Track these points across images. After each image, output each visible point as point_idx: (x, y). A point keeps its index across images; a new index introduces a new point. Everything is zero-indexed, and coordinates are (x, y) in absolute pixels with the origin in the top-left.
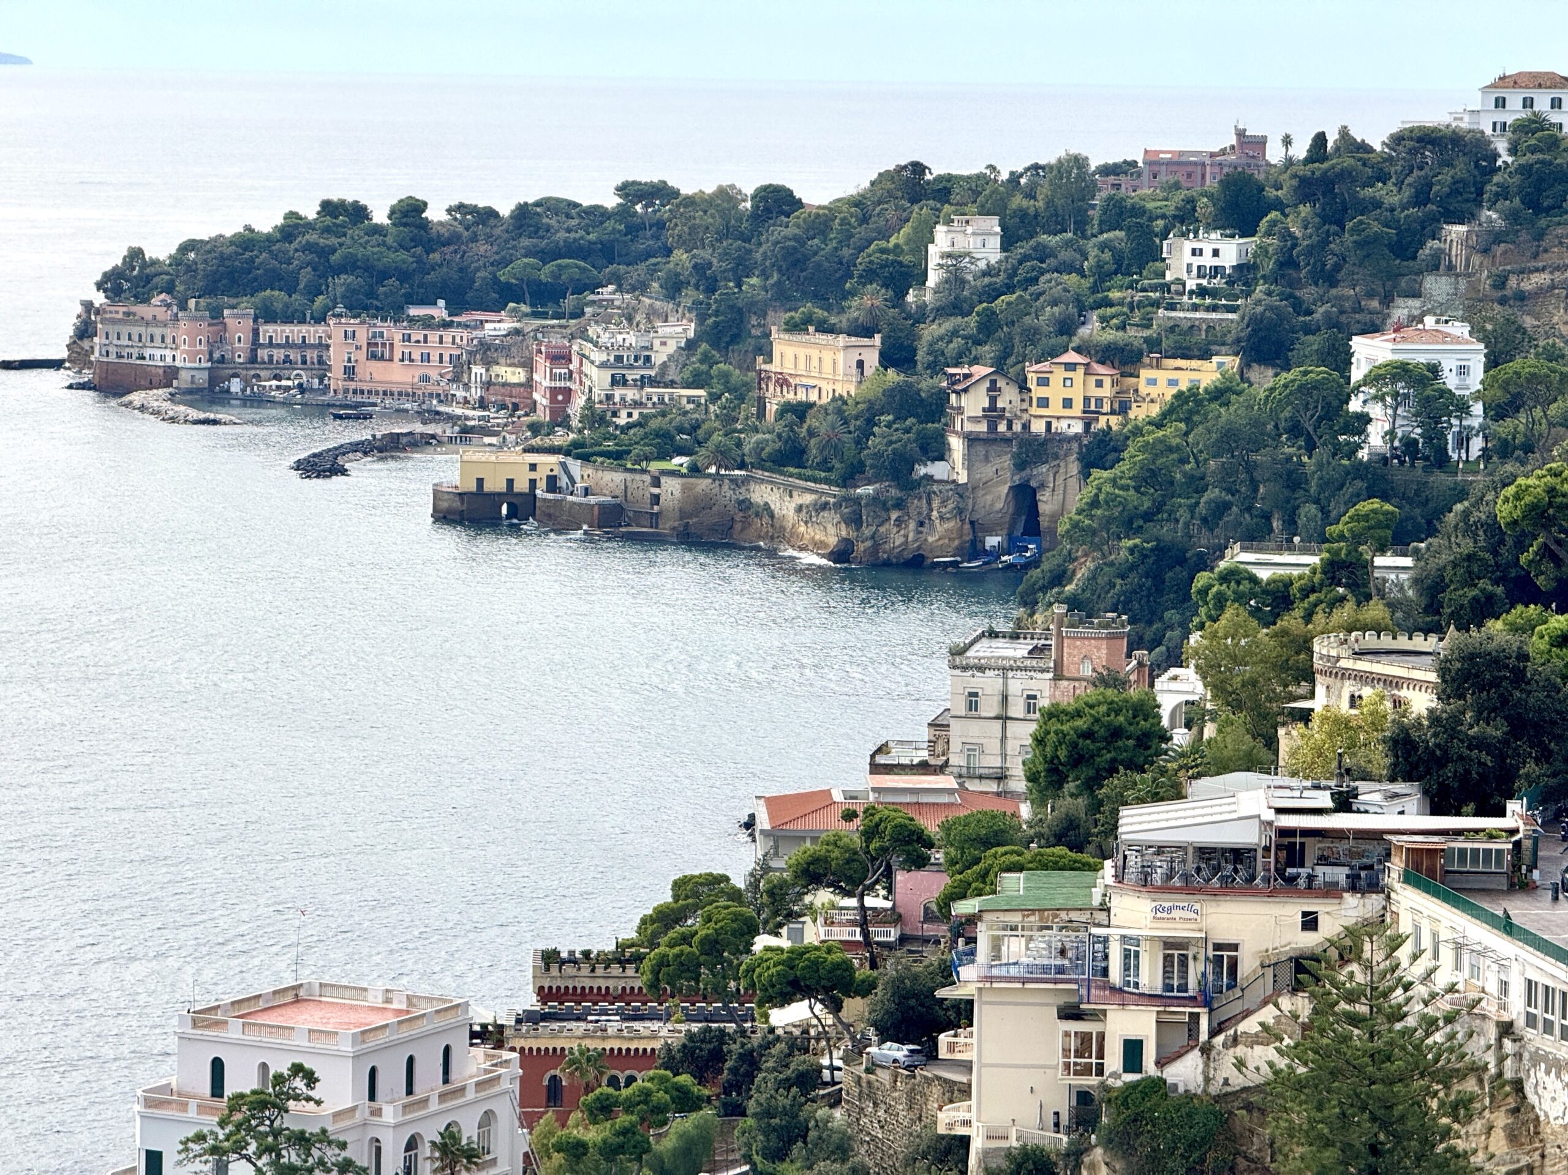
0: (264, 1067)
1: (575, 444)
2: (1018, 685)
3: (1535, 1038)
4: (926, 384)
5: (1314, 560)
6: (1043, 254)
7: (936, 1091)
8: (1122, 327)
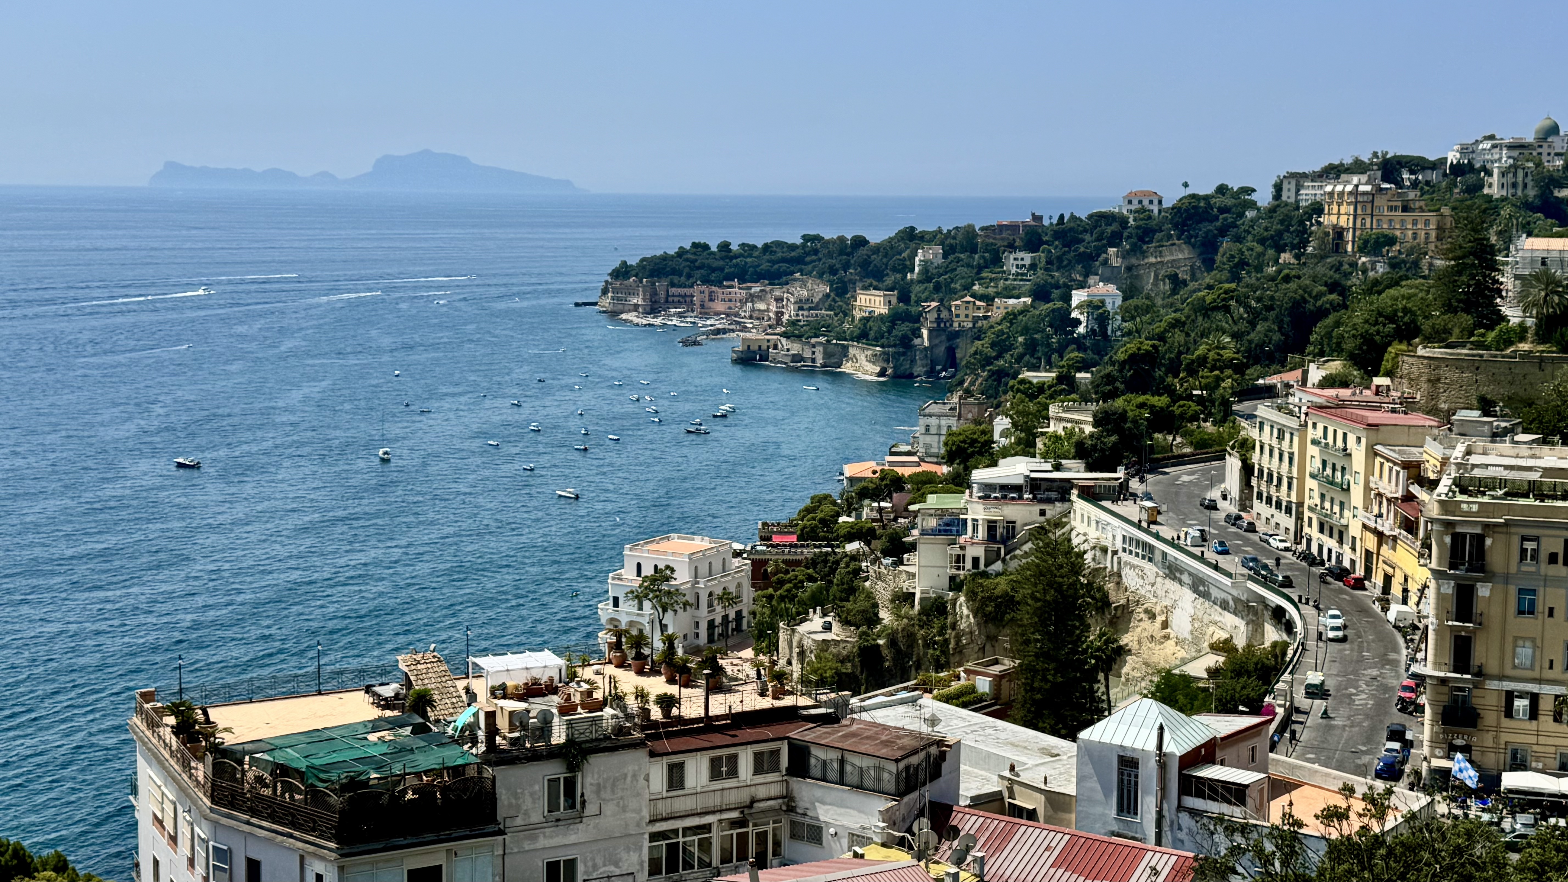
0: (656, 566)
1: (784, 333)
2: (944, 422)
3: (1125, 557)
4: (914, 310)
5: (1054, 375)
6: (959, 260)
7: (904, 576)
8: (987, 288)
